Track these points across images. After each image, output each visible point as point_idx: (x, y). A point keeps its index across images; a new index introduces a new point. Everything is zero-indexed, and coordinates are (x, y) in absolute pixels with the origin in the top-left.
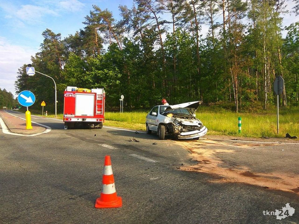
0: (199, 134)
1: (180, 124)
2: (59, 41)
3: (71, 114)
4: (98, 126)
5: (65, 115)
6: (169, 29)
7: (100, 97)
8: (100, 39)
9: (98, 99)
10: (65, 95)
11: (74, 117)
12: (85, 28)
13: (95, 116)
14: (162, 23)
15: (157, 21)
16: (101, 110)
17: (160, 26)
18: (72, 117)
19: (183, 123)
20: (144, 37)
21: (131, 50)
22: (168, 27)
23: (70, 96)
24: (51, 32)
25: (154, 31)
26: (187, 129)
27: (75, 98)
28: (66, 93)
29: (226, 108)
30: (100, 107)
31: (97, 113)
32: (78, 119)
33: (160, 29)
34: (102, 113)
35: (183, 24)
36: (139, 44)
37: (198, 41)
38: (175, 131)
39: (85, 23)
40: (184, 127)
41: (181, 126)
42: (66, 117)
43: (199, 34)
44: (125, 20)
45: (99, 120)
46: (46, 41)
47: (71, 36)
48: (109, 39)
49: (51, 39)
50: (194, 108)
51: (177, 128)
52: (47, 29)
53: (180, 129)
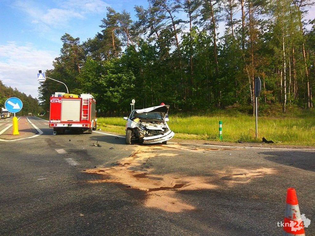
0: (162, 138)
1: (145, 128)
2: (78, 45)
3: (57, 120)
4: (87, 131)
5: (51, 121)
6: (186, 28)
7: (86, 102)
8: (118, 42)
9: (83, 104)
10: (51, 101)
11: (60, 123)
12: (102, 31)
13: (81, 121)
14: (178, 22)
15: (173, 20)
16: (87, 116)
17: (176, 25)
18: (58, 123)
19: (147, 128)
20: (160, 38)
21: (146, 51)
22: (185, 26)
23: (56, 101)
24: (70, 36)
25: (171, 31)
26: (152, 134)
27: (61, 103)
28: (52, 99)
29: (242, 111)
30: (86, 112)
31: (83, 118)
32: (64, 125)
33: (176, 29)
34: (87, 119)
35: (202, 21)
36: (156, 45)
37: (215, 40)
38: (140, 135)
39: (102, 26)
40: (149, 132)
41: (146, 131)
42: (52, 123)
43: (216, 32)
44: (140, 21)
45: (85, 125)
46: (65, 46)
47: (90, 39)
48: (127, 42)
49: (70, 43)
50: (164, 113)
51: (142, 132)
52: (66, 34)
53: (145, 133)
